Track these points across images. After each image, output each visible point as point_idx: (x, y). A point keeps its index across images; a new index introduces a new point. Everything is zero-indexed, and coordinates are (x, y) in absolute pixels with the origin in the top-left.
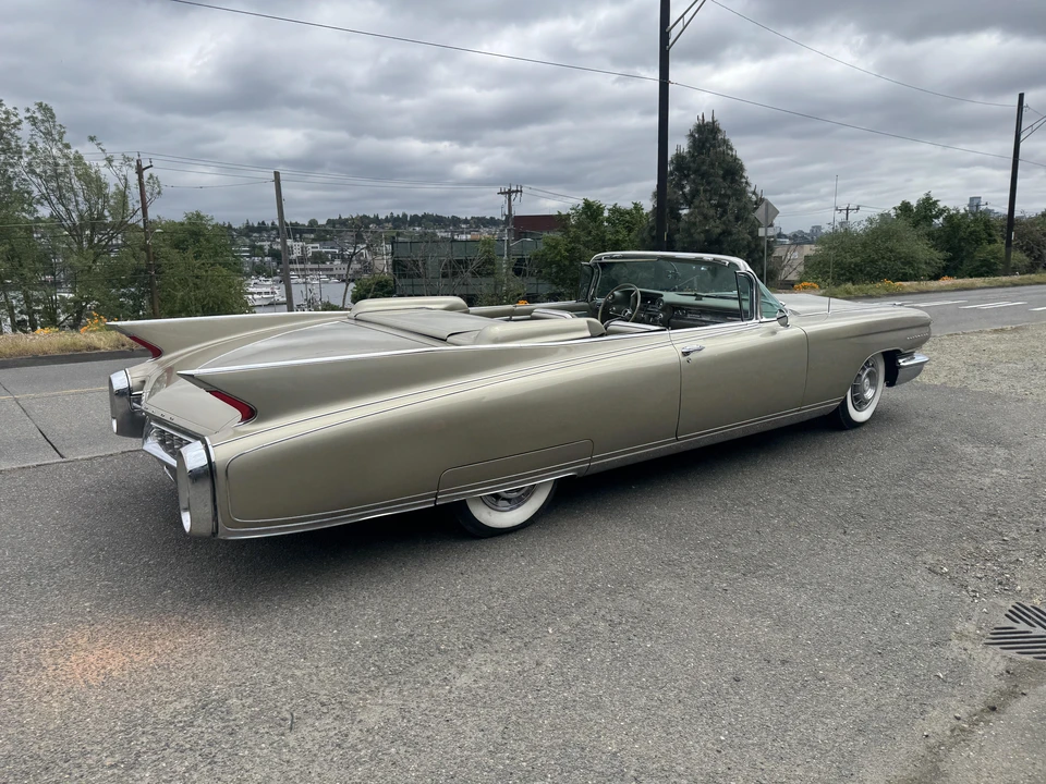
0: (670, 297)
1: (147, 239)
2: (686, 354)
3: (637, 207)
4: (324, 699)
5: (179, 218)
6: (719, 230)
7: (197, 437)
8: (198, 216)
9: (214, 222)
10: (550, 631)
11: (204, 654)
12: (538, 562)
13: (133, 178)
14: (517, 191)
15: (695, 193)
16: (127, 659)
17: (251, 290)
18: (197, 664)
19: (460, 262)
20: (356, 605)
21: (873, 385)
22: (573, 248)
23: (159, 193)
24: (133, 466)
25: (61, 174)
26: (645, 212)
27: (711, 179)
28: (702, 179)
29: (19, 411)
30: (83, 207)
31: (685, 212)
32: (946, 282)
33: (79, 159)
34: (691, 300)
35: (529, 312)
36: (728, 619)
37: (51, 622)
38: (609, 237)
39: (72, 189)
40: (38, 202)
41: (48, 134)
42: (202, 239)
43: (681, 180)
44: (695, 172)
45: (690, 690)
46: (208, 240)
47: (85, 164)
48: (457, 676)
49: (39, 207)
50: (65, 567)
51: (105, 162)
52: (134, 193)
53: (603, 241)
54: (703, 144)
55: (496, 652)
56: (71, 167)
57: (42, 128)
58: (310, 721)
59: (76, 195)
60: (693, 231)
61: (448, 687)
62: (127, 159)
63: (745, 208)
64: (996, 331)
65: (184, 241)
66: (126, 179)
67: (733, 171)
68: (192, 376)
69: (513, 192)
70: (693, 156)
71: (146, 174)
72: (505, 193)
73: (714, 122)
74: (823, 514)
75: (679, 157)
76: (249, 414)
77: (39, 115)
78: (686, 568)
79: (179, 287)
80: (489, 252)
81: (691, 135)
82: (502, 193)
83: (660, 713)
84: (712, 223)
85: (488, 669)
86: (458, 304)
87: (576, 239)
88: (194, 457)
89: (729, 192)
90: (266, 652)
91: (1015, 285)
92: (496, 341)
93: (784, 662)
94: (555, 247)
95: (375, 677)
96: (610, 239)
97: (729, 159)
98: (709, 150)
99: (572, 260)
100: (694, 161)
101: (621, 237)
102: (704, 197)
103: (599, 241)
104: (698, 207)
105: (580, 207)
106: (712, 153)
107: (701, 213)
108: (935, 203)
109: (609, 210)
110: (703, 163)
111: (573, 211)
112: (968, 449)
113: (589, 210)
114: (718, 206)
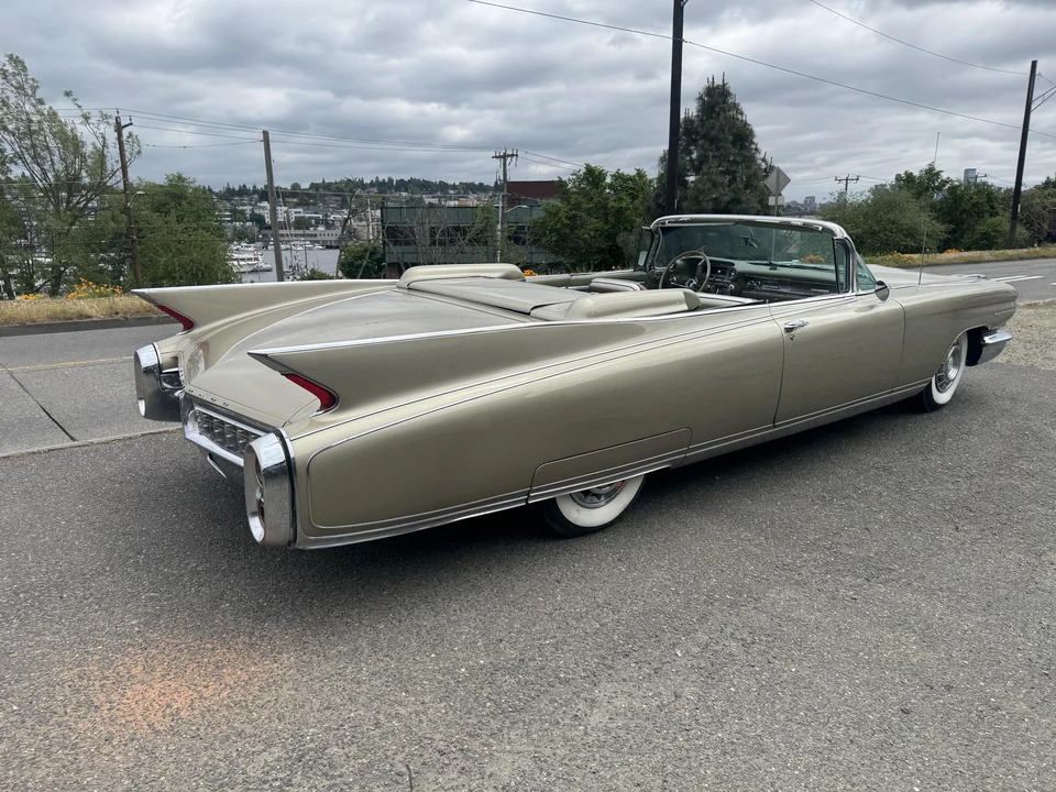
0: (742, 266)
1: (127, 201)
2: (788, 330)
3: (640, 174)
4: (441, 746)
5: (161, 180)
6: (727, 198)
7: (267, 429)
8: (180, 177)
9: (197, 184)
10: (679, 653)
11: (285, 686)
12: (639, 567)
13: (112, 136)
14: (513, 155)
15: (703, 159)
16: (195, 695)
17: (236, 256)
18: (281, 700)
19: (457, 229)
20: (449, 620)
21: (956, 365)
22: (574, 216)
23: (139, 152)
24: (156, 451)
25: (35, 131)
26: (649, 178)
27: (721, 144)
28: (712, 144)
29: (15, 387)
30: (59, 166)
31: (692, 179)
32: (952, 255)
33: (53, 116)
34: (765, 270)
35: (588, 282)
36: (869, 634)
37: (95, 646)
38: (611, 204)
39: (48, 148)
40: (12, 161)
41: (20, 88)
42: (184, 203)
43: (688, 145)
44: (705, 137)
45: (858, 725)
46: (189, 203)
47: (60, 121)
48: (588, 712)
49: (12, 167)
50: (99, 574)
51: (82, 119)
52: (113, 152)
53: (606, 208)
54: (713, 108)
55: (624, 680)
56: (45, 124)
57: (14, 82)
58: (431, 776)
59: (51, 154)
60: (701, 198)
61: (581, 728)
62: (105, 117)
63: (755, 175)
64: (1030, 306)
65: (164, 205)
66: (104, 138)
67: (743, 136)
68: (265, 356)
69: (509, 156)
70: (702, 120)
71: (125, 132)
72: (500, 157)
73: (724, 85)
74: (928, 507)
75: (688, 121)
76: (329, 401)
77: (10, 68)
78: (803, 572)
79: (161, 252)
80: (487, 218)
81: (701, 98)
82: (497, 157)
83: (834, 757)
84: (722, 191)
85: (622, 703)
86: (516, 272)
87: (577, 206)
88: (269, 452)
89: (739, 159)
90: (359, 683)
91: (1022, 259)
92: (590, 315)
93: (949, 688)
94: (555, 215)
95: (494, 716)
96: (612, 207)
97: (739, 124)
98: (719, 114)
99: (573, 228)
100: (703, 125)
101: (624, 205)
102: (713, 163)
103: (602, 209)
104: (707, 174)
105: (581, 173)
106: (721, 117)
107: (710, 180)
108: (938, 173)
109: (612, 176)
110: (713, 127)
111: (574, 177)
113: (591, 176)
114: (727, 173)
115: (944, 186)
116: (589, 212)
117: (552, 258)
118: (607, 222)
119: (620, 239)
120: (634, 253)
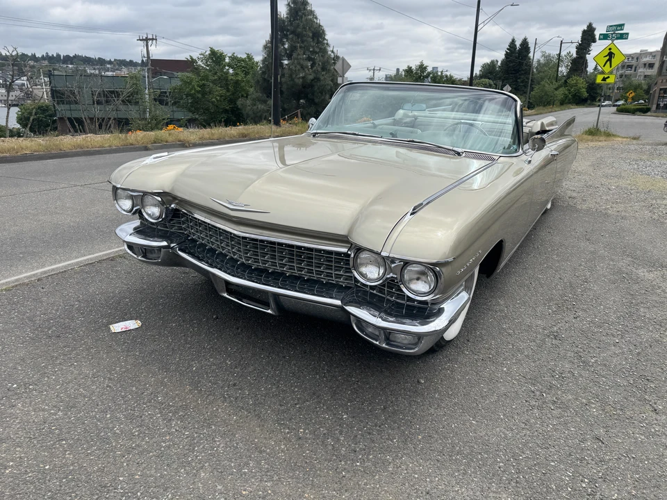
3: (250, 57)
6: (311, 77)
14: (153, 39)
15: (293, 49)
19: (112, 92)
22: (204, 85)
26: (256, 60)
27: (304, 38)
28: (298, 38)
31: (285, 62)
38: (231, 77)
43: (282, 38)
44: (293, 32)
53: (227, 80)
54: (297, 13)
60: (294, 76)
63: (328, 62)
67: (318, 34)
69: (150, 39)
70: (290, 21)
72: (143, 40)
75: (281, 20)
80: (136, 84)
81: (289, 5)
82: (141, 40)
84: (307, 72)
87: (206, 78)
89: (317, 50)
94: (190, 83)
96: (231, 79)
97: (315, 26)
98: (302, 17)
99: (204, 94)
100: (291, 24)
101: (240, 78)
102: (300, 51)
103: (223, 80)
104: (297, 59)
105: (207, 53)
106: (304, 19)
107: (299, 64)
108: (425, 68)
109: (229, 57)
110: (298, 26)
111: (202, 56)
112: (646, 274)
113: (215, 56)
114: (309, 59)
115: (429, 75)
116: (214, 82)
117: (190, 116)
118: (228, 90)
119: (239, 103)
120: (250, 113)
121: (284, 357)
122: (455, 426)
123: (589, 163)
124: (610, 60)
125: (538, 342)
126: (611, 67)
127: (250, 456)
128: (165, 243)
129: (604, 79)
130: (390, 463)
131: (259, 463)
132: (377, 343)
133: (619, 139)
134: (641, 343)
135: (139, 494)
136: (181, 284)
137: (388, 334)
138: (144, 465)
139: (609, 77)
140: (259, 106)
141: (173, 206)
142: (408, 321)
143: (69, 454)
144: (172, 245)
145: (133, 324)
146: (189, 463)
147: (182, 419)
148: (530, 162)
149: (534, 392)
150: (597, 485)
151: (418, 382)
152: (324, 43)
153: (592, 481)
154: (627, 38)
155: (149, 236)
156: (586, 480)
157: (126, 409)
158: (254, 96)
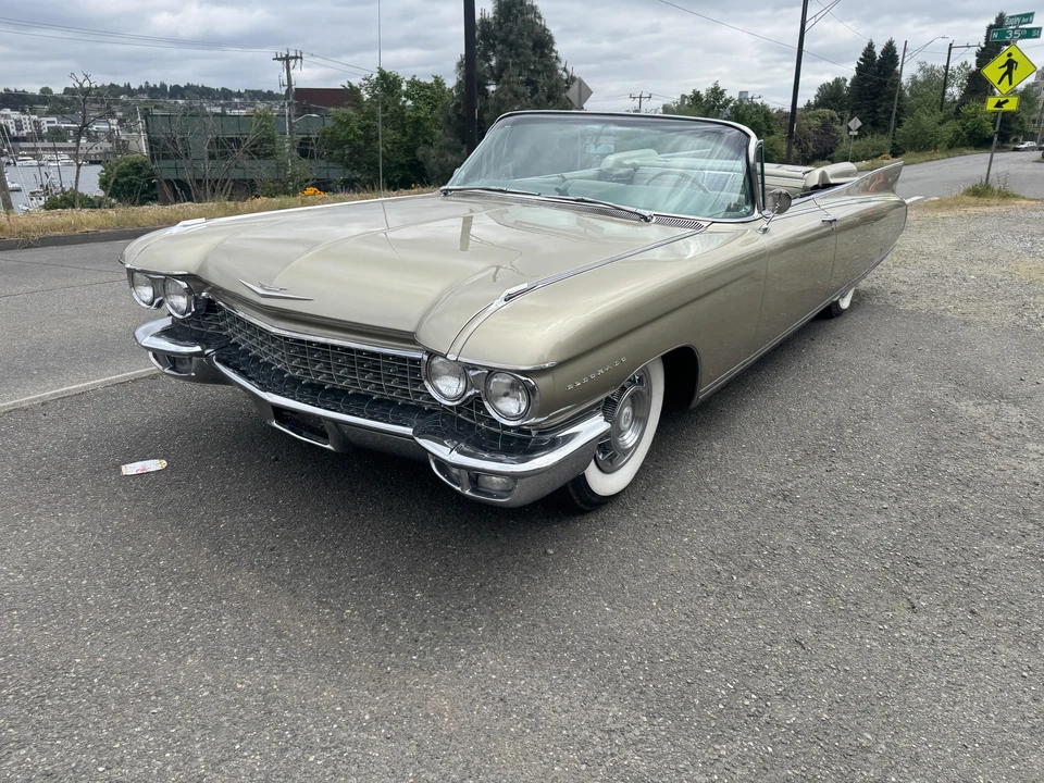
3: (439, 82)
14: (296, 58)
15: (502, 67)
19: (231, 140)
22: (368, 126)
26: (447, 86)
27: (520, 50)
28: (511, 50)
31: (492, 88)
38: (409, 114)
43: (486, 50)
44: (503, 41)
53: (403, 118)
54: (510, 10)
63: (557, 86)
67: (543, 43)
69: (292, 58)
70: (499, 23)
72: (282, 59)
75: (484, 22)
80: (266, 127)
82: (279, 59)
84: (523, 102)
87: (372, 115)
89: (540, 67)
94: (347, 124)
96: (409, 116)
97: (538, 29)
98: (517, 17)
99: (368, 140)
100: (501, 29)
101: (423, 115)
102: (512, 70)
103: (397, 118)
104: (509, 83)
105: (374, 78)
106: (519, 20)
107: (511, 90)
108: (722, 93)
109: (407, 82)
110: (511, 31)
111: (366, 82)
112: (971, 409)
113: (385, 81)
114: (528, 82)
115: (728, 104)
116: (384, 122)
117: (347, 174)
118: (404, 134)
119: (420, 153)
120: (436, 168)
121: (357, 515)
122: (578, 614)
123: (952, 240)
124: (1009, 73)
125: (753, 503)
126: (1010, 83)
127: (263, 641)
128: (198, 349)
129: (999, 105)
130: (462, 658)
131: (273, 650)
132: (459, 489)
133: (1024, 202)
134: (924, 510)
135: (96, 680)
136: (242, 412)
137: (475, 477)
138: (114, 646)
139: (1007, 101)
140: (449, 158)
141: (204, 294)
142: (503, 457)
143: (18, 627)
144: (207, 351)
145: (154, 465)
146: (176, 645)
147: (183, 589)
148: (766, 230)
149: (719, 573)
150: (769, 703)
151: (546, 553)
152: (551, 57)
153: (764, 697)
154: (1038, 37)
155: (180, 340)
156: (753, 696)
157: (112, 575)
158: (442, 143)
